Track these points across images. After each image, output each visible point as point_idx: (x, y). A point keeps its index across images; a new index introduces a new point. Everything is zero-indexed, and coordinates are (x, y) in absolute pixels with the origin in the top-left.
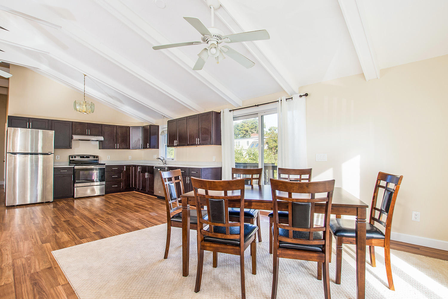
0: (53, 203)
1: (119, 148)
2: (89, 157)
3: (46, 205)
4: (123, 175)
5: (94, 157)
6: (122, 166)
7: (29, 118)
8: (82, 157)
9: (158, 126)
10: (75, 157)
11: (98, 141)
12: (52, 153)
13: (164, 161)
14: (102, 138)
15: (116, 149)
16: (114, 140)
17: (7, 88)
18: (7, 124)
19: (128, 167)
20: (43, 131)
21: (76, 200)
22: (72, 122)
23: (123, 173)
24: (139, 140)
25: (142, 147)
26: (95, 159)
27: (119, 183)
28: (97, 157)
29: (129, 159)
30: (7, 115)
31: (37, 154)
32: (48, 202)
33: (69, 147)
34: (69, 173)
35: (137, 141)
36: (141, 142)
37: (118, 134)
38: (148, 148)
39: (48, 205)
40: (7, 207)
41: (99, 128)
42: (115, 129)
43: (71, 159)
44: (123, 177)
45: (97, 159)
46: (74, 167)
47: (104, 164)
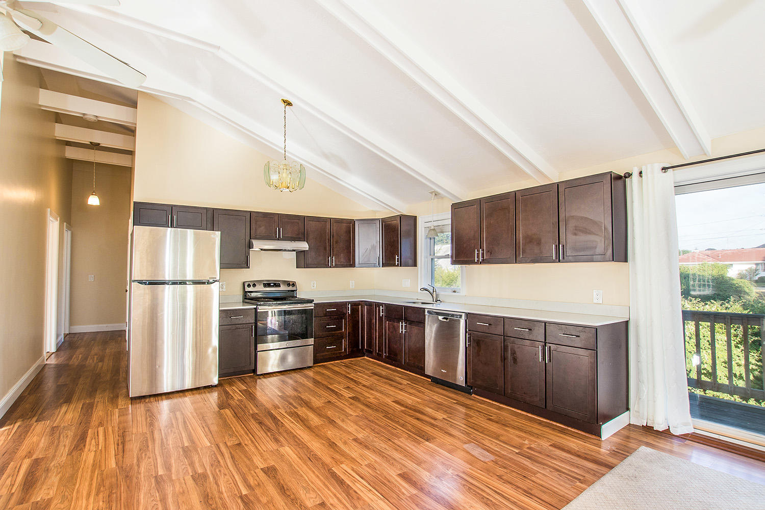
0: (219, 388)
1: (336, 266)
2: (279, 286)
3: (205, 392)
4: (345, 324)
5: (288, 284)
6: (344, 304)
7: (172, 206)
8: (267, 285)
9: (415, 219)
10: (254, 285)
11: (294, 250)
12: (216, 281)
13: (435, 296)
14: (304, 246)
15: (331, 267)
16: (325, 249)
17: (131, 153)
18: (131, 221)
19: (355, 305)
20: (195, 234)
21: (260, 378)
22: (250, 212)
23: (345, 320)
24: (373, 247)
25: (379, 264)
26: (291, 288)
27: (337, 340)
28: (294, 285)
29: (351, 287)
30: (132, 201)
31: (183, 283)
32: (209, 388)
33: (246, 264)
34: (248, 322)
35: (370, 250)
36: (378, 253)
37: (333, 236)
38: (398, 266)
39: (209, 392)
40: (132, 399)
41: (298, 224)
42: (328, 226)
43: (247, 289)
44: (345, 328)
45: (294, 289)
46: (256, 309)
47: (311, 301)
